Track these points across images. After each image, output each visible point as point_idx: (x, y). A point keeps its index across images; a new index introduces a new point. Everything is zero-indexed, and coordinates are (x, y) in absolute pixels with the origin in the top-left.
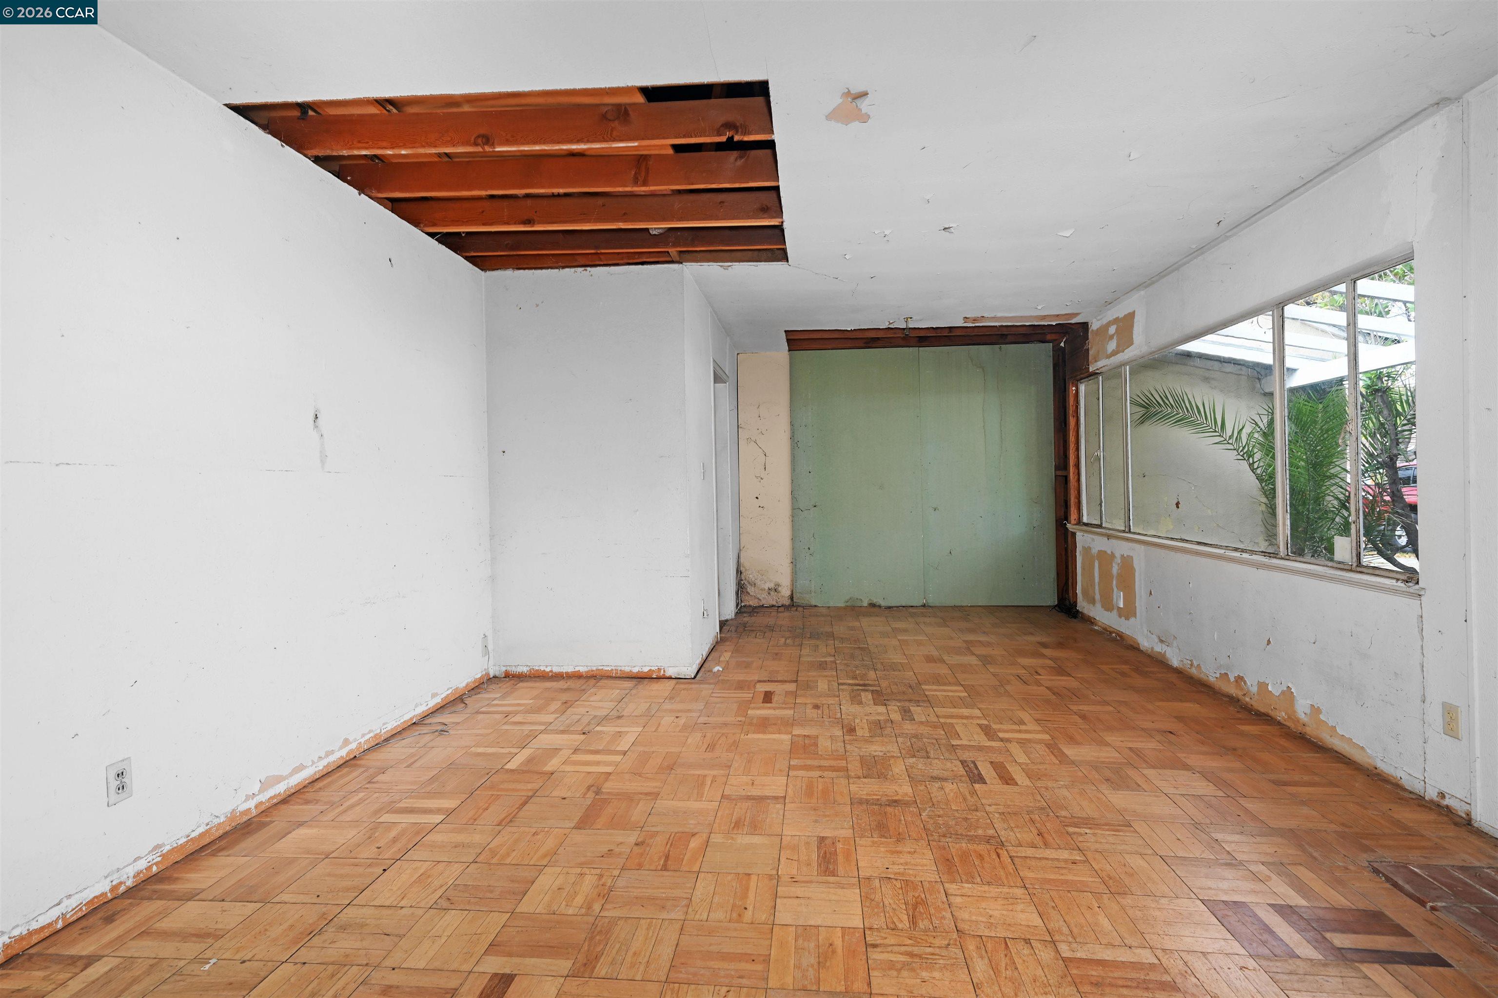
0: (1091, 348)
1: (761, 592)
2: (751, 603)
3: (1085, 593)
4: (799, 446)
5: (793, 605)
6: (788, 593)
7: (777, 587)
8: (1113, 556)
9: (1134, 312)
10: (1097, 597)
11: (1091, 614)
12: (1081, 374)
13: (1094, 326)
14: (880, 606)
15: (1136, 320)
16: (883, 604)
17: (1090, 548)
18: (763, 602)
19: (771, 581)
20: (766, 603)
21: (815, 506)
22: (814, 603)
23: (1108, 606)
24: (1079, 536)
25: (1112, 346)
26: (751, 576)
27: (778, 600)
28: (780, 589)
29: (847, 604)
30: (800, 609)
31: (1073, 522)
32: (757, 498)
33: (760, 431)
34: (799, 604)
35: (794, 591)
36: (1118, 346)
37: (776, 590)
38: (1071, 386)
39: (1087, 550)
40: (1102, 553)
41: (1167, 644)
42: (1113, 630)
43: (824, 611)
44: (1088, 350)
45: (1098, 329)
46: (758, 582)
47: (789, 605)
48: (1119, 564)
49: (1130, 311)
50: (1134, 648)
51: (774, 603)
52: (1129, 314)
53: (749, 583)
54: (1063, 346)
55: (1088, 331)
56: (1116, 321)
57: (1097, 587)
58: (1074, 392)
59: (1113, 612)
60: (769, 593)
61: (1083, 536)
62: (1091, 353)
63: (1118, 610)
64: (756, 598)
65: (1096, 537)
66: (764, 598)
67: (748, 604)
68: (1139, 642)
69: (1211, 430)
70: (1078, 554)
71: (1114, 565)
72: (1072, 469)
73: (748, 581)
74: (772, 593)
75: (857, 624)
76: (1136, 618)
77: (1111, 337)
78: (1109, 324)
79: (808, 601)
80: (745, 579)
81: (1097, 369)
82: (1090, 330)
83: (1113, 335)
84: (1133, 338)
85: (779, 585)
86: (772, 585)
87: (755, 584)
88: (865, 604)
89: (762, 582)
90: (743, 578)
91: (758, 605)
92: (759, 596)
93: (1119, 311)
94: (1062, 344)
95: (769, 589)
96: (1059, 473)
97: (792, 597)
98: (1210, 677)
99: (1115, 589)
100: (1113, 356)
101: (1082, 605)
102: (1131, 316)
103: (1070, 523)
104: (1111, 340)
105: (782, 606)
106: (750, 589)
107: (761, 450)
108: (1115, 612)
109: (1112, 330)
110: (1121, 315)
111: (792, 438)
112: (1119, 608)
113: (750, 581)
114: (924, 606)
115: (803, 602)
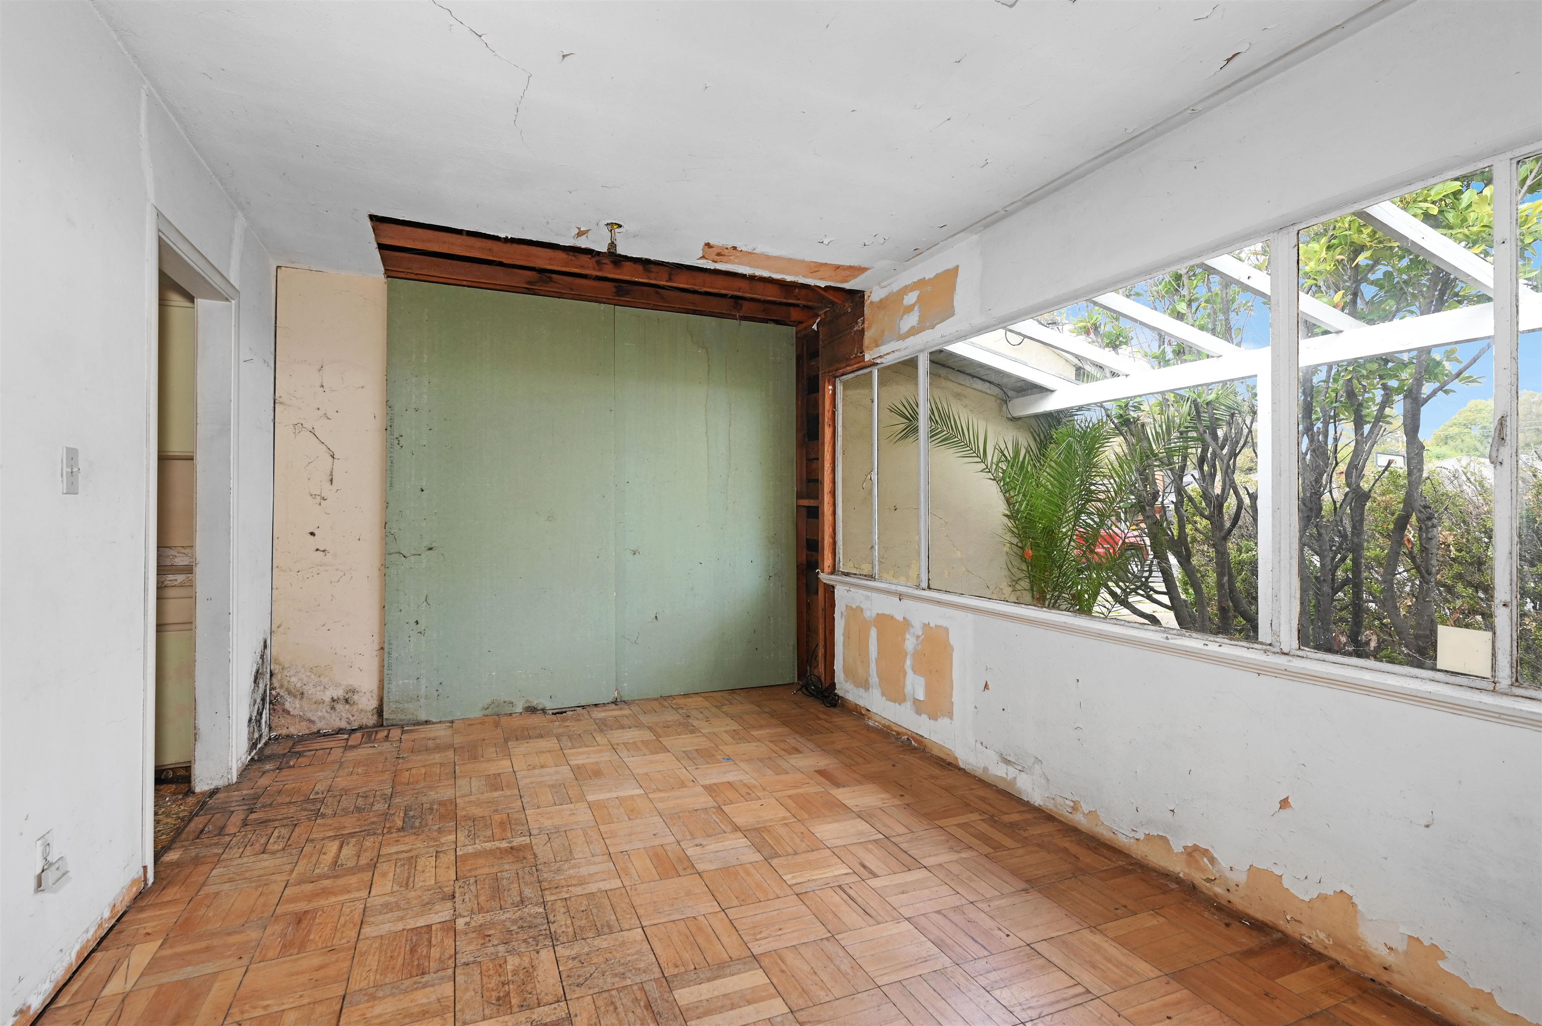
0: (870, 327)
1: (314, 706)
2: (293, 730)
3: (849, 673)
4: (402, 443)
5: (382, 725)
6: (374, 703)
7: (350, 694)
8: (907, 623)
9: (957, 267)
10: (874, 679)
11: (861, 703)
12: (847, 366)
13: (875, 295)
14: (544, 710)
15: (959, 279)
16: (549, 705)
17: (860, 610)
18: (320, 725)
19: (337, 685)
20: (324, 727)
21: (430, 549)
22: (423, 717)
23: (895, 693)
24: (840, 593)
25: (911, 320)
26: (293, 679)
27: (352, 719)
28: (356, 697)
29: (486, 712)
30: (395, 733)
31: (827, 569)
32: (312, 534)
33: (321, 412)
34: (394, 723)
35: (385, 699)
36: (922, 319)
37: (347, 701)
38: (827, 384)
39: (855, 612)
40: (883, 621)
41: (1020, 768)
42: (904, 731)
43: (440, 732)
44: (862, 332)
45: (881, 300)
46: (309, 690)
47: (374, 726)
48: (918, 637)
49: (951, 266)
50: (948, 765)
51: (343, 724)
52: (947, 271)
53: (290, 693)
54: (816, 329)
55: (863, 303)
56: (920, 284)
57: (873, 666)
58: (831, 392)
59: (903, 705)
60: (333, 708)
61: (848, 591)
62: (868, 335)
63: (914, 703)
64: (302, 718)
65: (875, 595)
66: (322, 718)
67: (284, 732)
68: (957, 755)
69: (974, 455)
70: (837, 615)
71: (908, 636)
72: (827, 498)
73: (287, 690)
74: (339, 707)
75: (504, 765)
76: (951, 718)
77: (909, 309)
78: (906, 290)
79: (413, 714)
80: (281, 686)
81: (880, 357)
82: (867, 303)
83: (913, 306)
84: (953, 307)
85: (354, 691)
86: (339, 693)
87: (302, 694)
88: (519, 709)
89: (319, 688)
90: (276, 684)
91: (307, 732)
92: (309, 715)
93: (927, 269)
94: (815, 327)
95: (333, 700)
96: (805, 502)
97: (380, 711)
98: (1120, 835)
99: (910, 673)
100: (913, 335)
101: (844, 687)
102: (954, 272)
103: (823, 572)
104: (909, 312)
105: (361, 728)
106: (290, 704)
107: (323, 447)
108: (909, 704)
109: (911, 298)
110: (930, 275)
111: (388, 428)
112: (916, 701)
113: (292, 688)
114: (615, 702)
115: (403, 717)
